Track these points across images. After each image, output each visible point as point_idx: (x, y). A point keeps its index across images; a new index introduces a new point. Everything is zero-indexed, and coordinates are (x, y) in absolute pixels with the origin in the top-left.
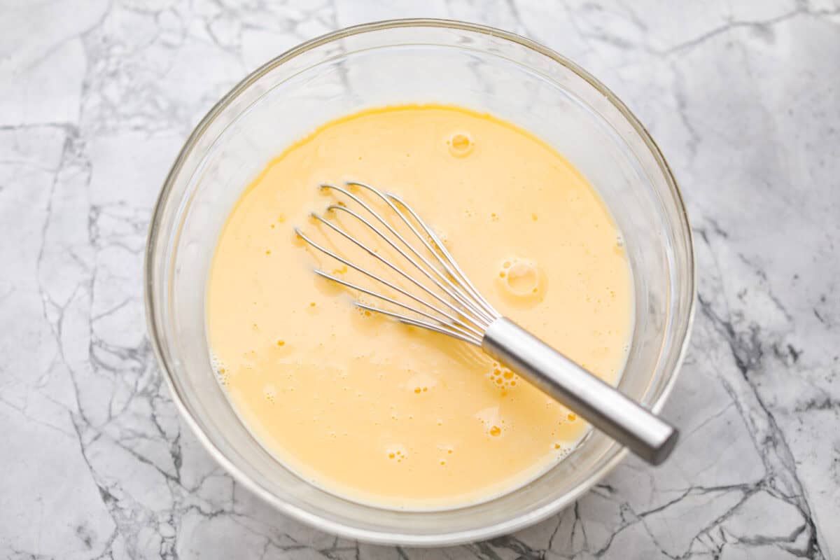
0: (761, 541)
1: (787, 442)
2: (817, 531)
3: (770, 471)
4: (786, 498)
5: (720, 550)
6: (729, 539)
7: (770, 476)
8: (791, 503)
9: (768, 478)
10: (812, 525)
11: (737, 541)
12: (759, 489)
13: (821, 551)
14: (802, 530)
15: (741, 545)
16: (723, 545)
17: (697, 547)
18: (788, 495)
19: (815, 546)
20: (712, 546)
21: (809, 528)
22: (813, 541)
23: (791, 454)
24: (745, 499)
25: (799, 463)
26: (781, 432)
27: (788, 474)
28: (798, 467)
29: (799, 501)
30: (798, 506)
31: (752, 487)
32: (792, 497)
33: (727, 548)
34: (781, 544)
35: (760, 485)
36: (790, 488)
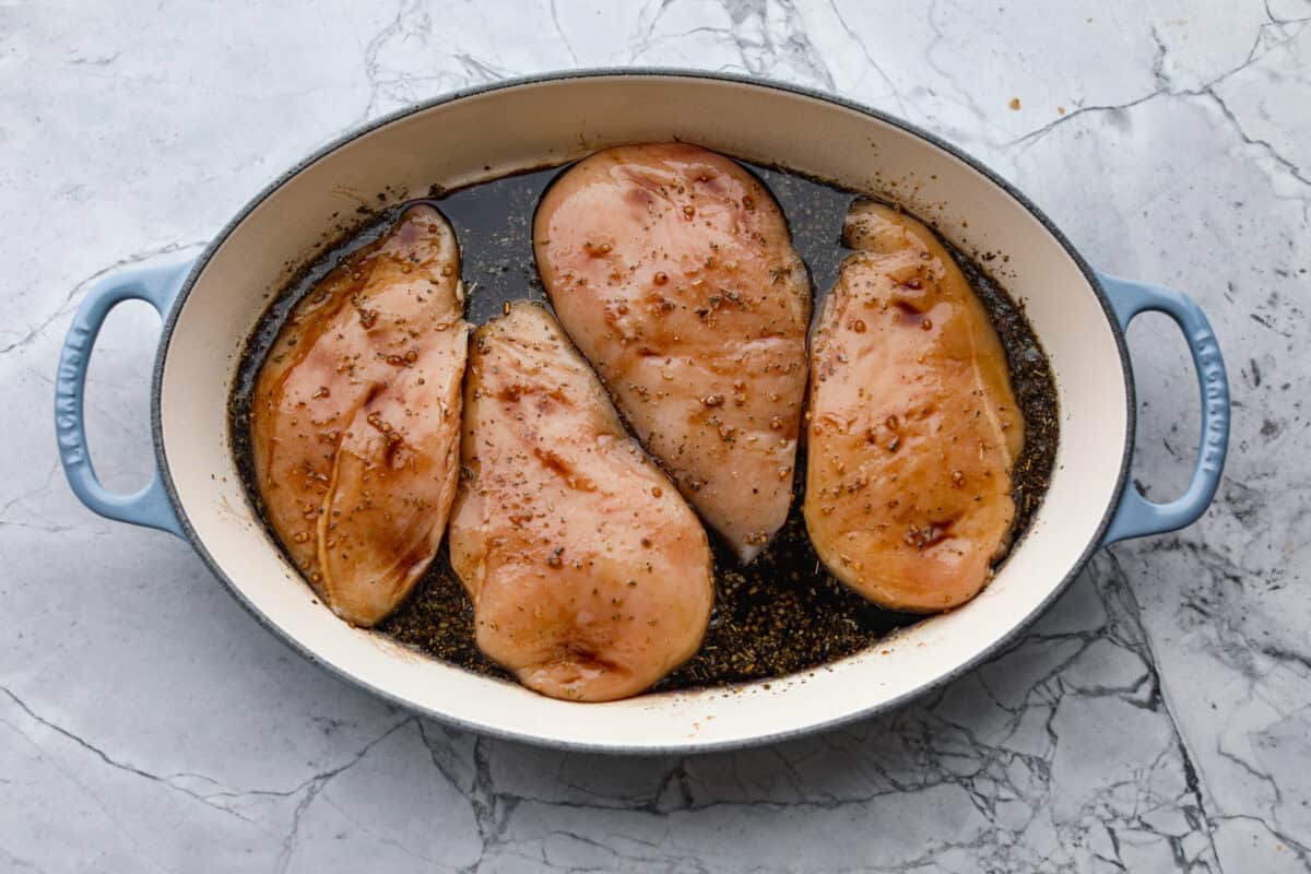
0: (1101, 692)
1: (1131, 585)
2: (1161, 680)
3: (1112, 618)
4: (1128, 646)
5: (1058, 701)
6: (1068, 690)
7: (1112, 623)
8: (1133, 651)
9: (1109, 625)
10: (1156, 676)
11: (1075, 692)
12: (1100, 637)
13: (1163, 701)
14: (1144, 679)
15: (1080, 696)
16: (1061, 696)
17: (1034, 698)
18: (1130, 641)
19: (1158, 697)
20: (1049, 697)
21: (1152, 677)
22: (1156, 691)
23: (1135, 600)
24: (1085, 647)
25: (1144, 609)
26: (1124, 575)
27: (1131, 620)
28: (1142, 612)
29: (1142, 650)
30: (1141, 655)
31: (1092, 634)
32: (1135, 645)
33: (1065, 698)
34: (1122, 694)
35: (1101, 632)
36: (1133, 636)
